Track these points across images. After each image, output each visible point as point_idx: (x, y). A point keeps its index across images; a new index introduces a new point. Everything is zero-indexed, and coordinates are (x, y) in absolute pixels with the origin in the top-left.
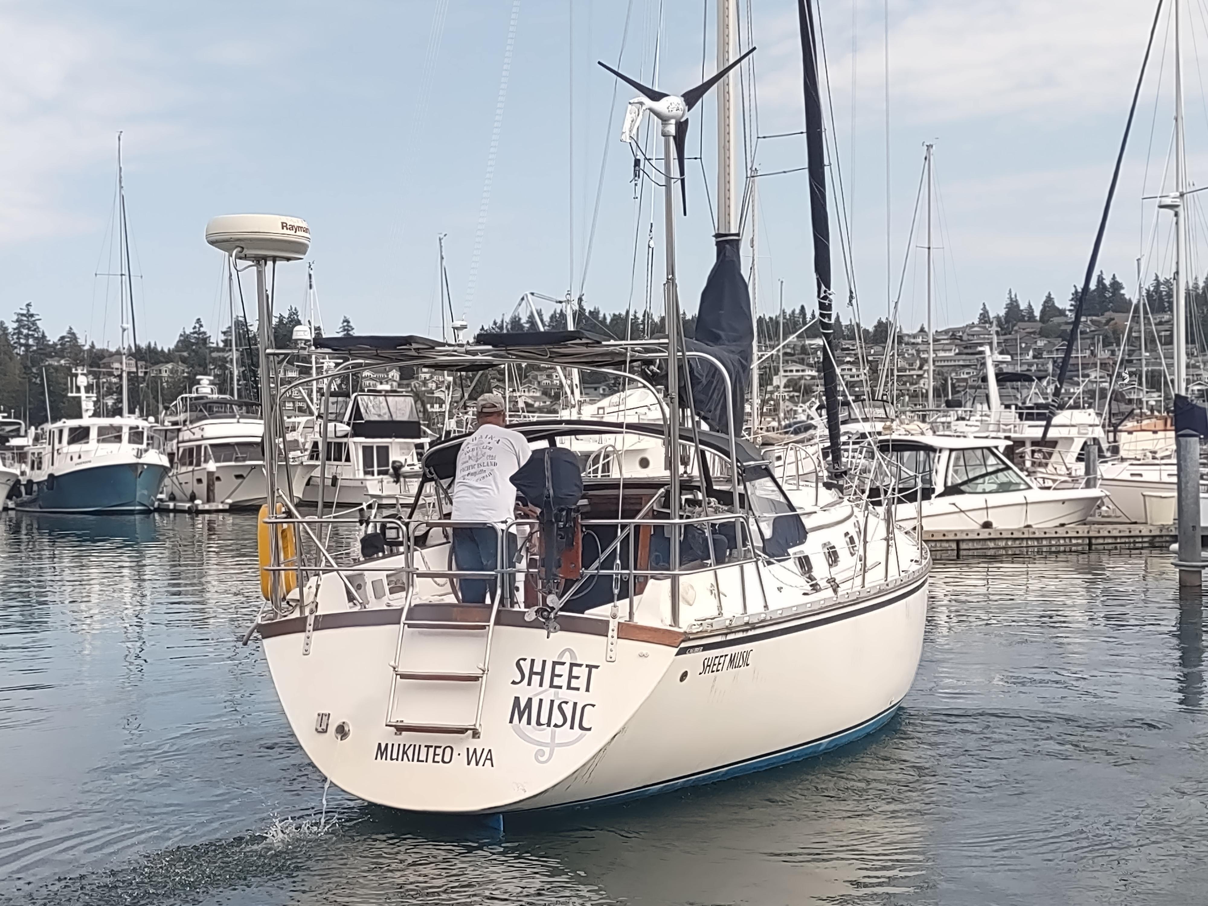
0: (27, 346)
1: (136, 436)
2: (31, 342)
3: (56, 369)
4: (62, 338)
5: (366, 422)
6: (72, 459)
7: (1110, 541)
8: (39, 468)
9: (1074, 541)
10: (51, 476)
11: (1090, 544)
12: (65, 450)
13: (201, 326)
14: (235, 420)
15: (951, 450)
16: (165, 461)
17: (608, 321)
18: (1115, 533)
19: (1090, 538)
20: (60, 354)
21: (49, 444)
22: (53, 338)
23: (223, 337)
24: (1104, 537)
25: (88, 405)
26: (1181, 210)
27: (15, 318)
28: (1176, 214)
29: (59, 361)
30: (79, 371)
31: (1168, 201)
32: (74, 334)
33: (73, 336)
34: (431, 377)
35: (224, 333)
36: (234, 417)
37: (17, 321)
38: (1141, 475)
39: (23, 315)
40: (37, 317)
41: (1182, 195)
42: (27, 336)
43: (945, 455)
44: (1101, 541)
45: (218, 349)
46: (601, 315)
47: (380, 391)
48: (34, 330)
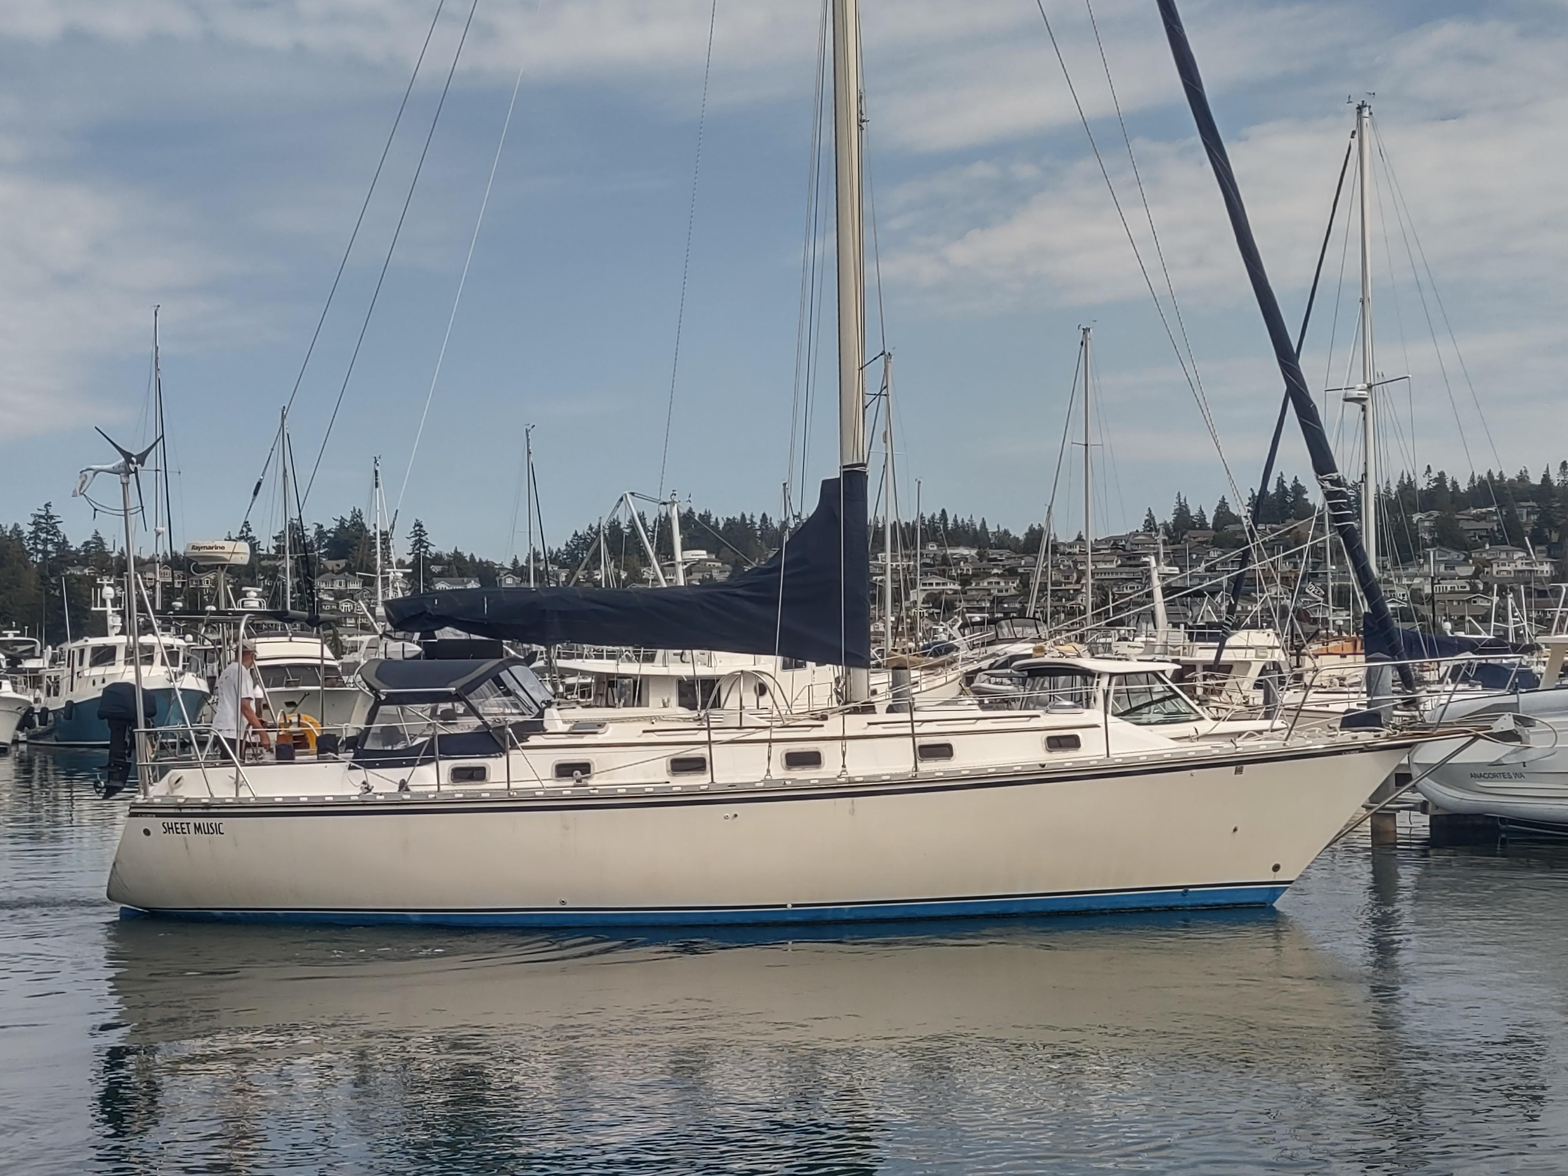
0: (45, 553)
1: (172, 655)
2: (50, 547)
3: (79, 579)
4: (87, 543)
5: (440, 641)
6: (94, 683)
8: (56, 694)
10: (70, 704)
12: (86, 673)
13: (249, 530)
14: (286, 639)
15: (1112, 675)
16: (203, 686)
17: (721, 526)
20: (84, 562)
21: (68, 666)
22: (76, 543)
23: (275, 543)
25: (115, 621)
26: (1369, 404)
27: (31, 520)
28: (1364, 409)
29: (82, 570)
30: (105, 582)
31: (1354, 394)
32: (100, 539)
33: (98, 540)
35: (275, 538)
36: (285, 635)
37: (34, 524)
39: (41, 517)
40: (58, 519)
41: (1370, 387)
42: (45, 542)
43: (1104, 681)
45: (269, 557)
46: (713, 520)
48: (54, 534)
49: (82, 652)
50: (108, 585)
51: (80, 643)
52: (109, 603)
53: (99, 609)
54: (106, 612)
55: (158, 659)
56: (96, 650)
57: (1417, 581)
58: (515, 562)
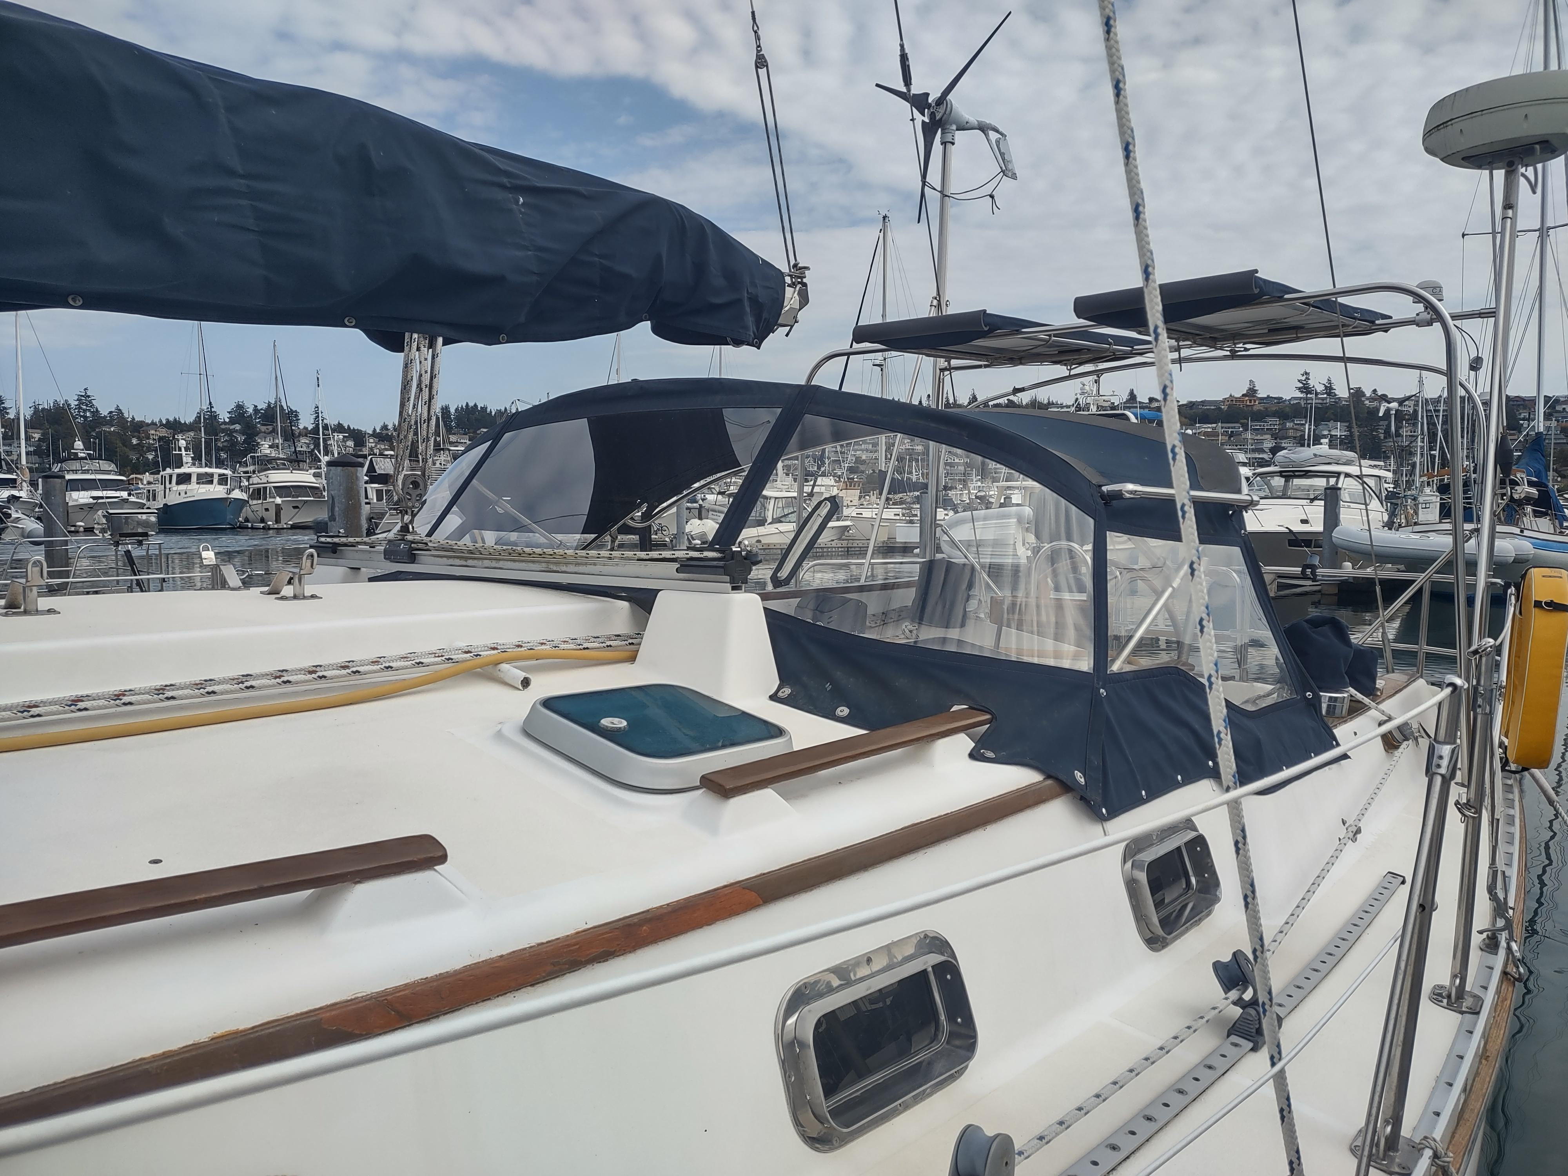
0: (85, 417)
1: (223, 480)
2: (88, 414)
4: (111, 412)
5: (379, 474)
6: (180, 494)
7: (858, 549)
8: (154, 500)
9: (840, 549)
10: (165, 505)
11: (848, 551)
12: (175, 488)
13: (212, 407)
14: (289, 471)
15: (776, 498)
16: (244, 496)
17: (493, 414)
18: (860, 545)
19: (848, 547)
20: (110, 423)
21: (162, 484)
22: (104, 412)
23: (229, 416)
24: (855, 547)
25: (187, 459)
26: (884, 367)
27: (76, 398)
28: (882, 370)
31: (878, 362)
32: (120, 410)
34: (376, 446)
35: (229, 412)
36: (288, 469)
37: (78, 400)
38: (862, 514)
39: (82, 396)
40: (93, 398)
41: (885, 359)
42: (85, 411)
43: (772, 501)
44: (853, 549)
45: (225, 423)
46: (488, 410)
47: (387, 455)
48: (91, 407)
49: (171, 476)
50: (182, 439)
51: (169, 471)
52: (183, 449)
53: (177, 452)
54: (181, 454)
55: (216, 481)
56: (179, 475)
57: (858, 453)
58: (375, 430)
